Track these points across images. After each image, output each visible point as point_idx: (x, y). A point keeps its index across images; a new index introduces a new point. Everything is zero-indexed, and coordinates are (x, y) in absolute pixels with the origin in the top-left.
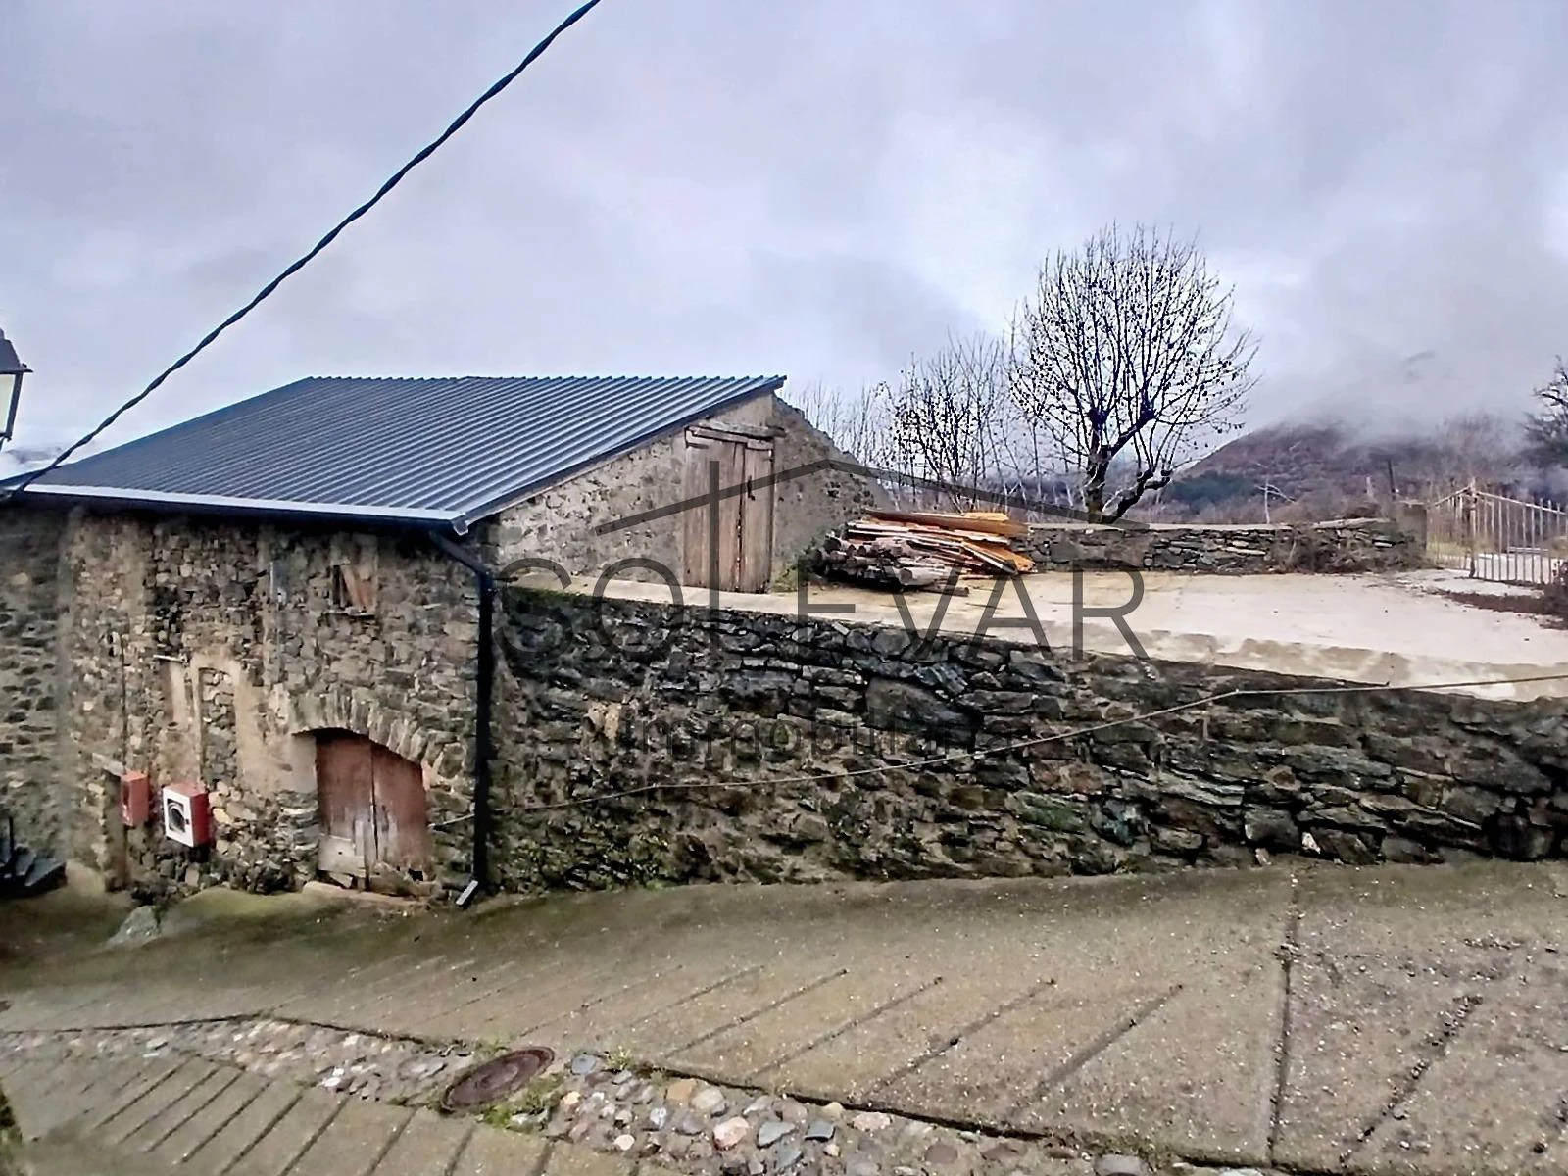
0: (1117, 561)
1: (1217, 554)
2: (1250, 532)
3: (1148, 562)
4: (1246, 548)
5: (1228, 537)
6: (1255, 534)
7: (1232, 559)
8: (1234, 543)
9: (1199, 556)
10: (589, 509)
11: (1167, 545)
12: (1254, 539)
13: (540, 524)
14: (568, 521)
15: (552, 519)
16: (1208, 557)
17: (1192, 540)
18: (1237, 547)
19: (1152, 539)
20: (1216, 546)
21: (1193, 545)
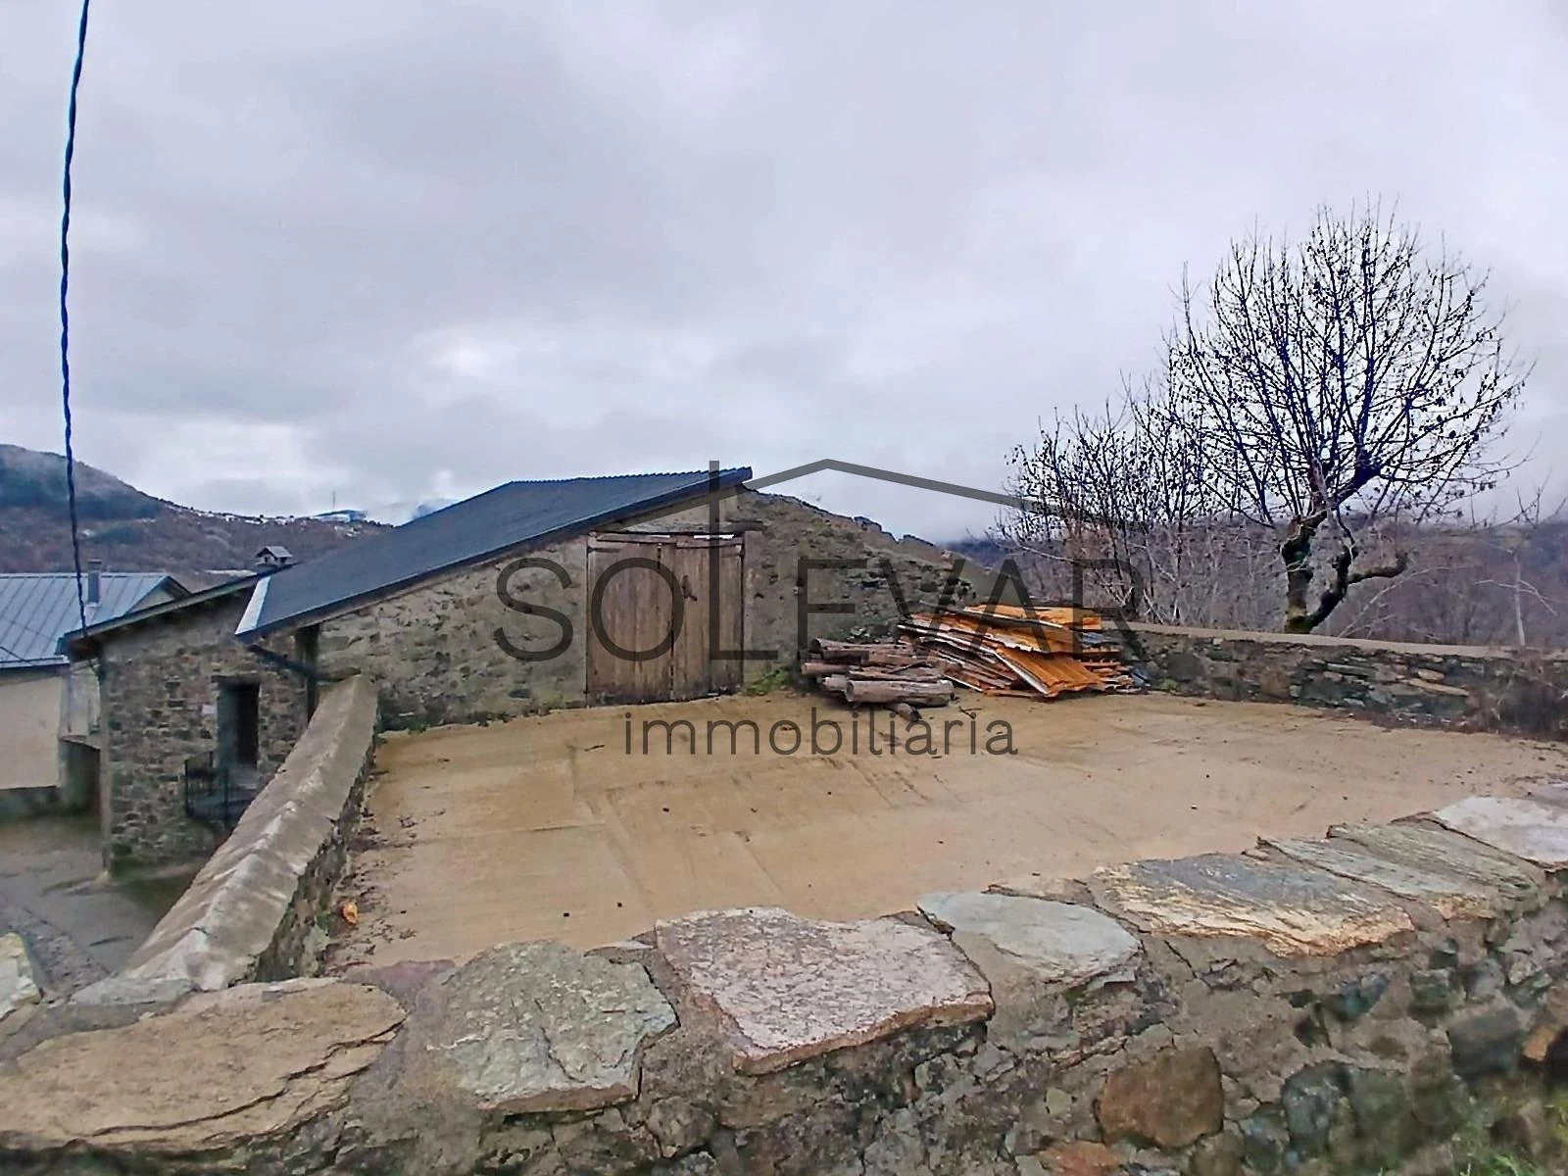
0: (1252, 687)
1: (1395, 689)
2: (1446, 657)
3: (1294, 690)
4: (1440, 682)
5: (1414, 663)
6: (1454, 661)
7: (1417, 698)
8: (1420, 673)
9: (1367, 687)
10: (439, 617)
11: (1324, 668)
12: (1450, 670)
13: (372, 632)
14: (408, 628)
15: (387, 627)
16: (1382, 693)
17: (1358, 664)
18: (1425, 682)
19: (1300, 659)
20: (1394, 676)
21: (1361, 670)
